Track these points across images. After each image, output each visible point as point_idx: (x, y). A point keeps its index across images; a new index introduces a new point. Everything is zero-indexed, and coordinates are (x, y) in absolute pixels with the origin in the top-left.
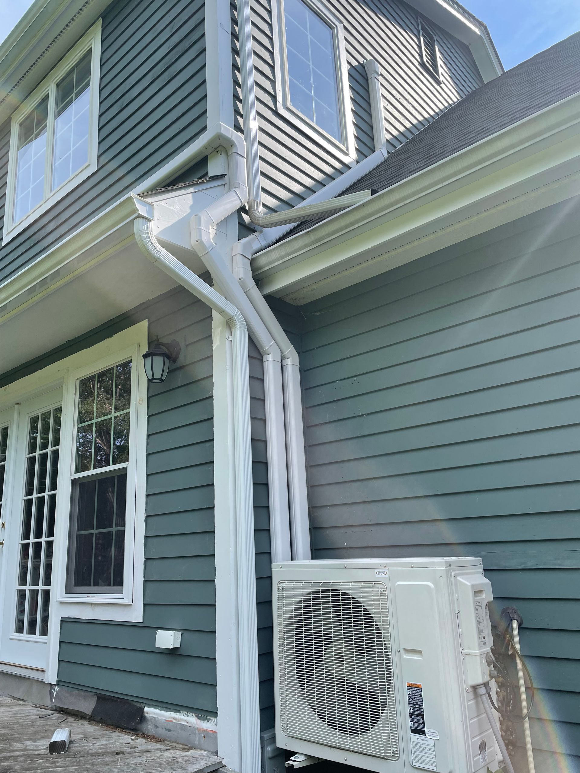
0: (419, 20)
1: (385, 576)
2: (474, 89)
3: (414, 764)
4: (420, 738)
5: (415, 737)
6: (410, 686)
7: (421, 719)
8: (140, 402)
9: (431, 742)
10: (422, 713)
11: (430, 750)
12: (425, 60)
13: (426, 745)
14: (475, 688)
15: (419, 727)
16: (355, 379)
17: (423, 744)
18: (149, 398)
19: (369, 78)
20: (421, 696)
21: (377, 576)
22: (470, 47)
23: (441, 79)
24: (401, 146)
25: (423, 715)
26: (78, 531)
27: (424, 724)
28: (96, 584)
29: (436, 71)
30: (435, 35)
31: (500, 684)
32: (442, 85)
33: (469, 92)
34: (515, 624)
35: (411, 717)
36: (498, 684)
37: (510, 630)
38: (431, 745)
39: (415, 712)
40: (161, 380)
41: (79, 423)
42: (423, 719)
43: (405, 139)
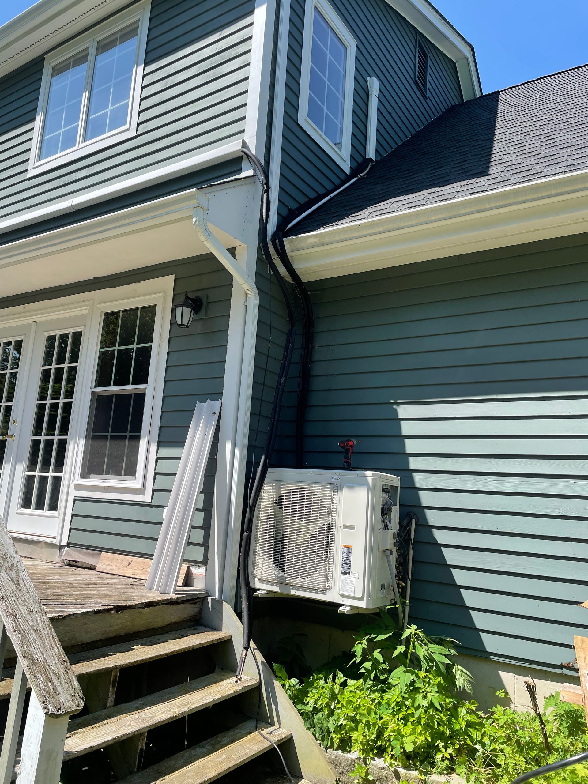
0: (417, 38)
1: (338, 480)
2: (453, 104)
3: (340, 592)
4: (346, 577)
5: (343, 576)
6: (344, 547)
7: (349, 566)
8: (162, 340)
9: (353, 579)
10: (350, 562)
11: (351, 583)
12: (417, 77)
13: (349, 581)
14: (384, 551)
15: (347, 571)
16: (331, 347)
17: (348, 580)
18: (170, 338)
19: (370, 93)
20: (351, 552)
21: (332, 480)
22: (457, 64)
23: (428, 94)
24: (386, 154)
25: (350, 564)
26: (93, 432)
27: (350, 568)
28: (107, 473)
29: (425, 86)
30: (429, 53)
31: (399, 554)
32: (428, 101)
33: (448, 106)
34: (414, 522)
35: (342, 565)
36: (398, 554)
37: (410, 524)
38: (353, 581)
39: (346, 562)
40: (187, 326)
41: (101, 348)
42: (350, 566)
43: (390, 149)
